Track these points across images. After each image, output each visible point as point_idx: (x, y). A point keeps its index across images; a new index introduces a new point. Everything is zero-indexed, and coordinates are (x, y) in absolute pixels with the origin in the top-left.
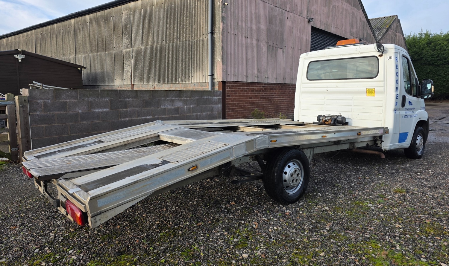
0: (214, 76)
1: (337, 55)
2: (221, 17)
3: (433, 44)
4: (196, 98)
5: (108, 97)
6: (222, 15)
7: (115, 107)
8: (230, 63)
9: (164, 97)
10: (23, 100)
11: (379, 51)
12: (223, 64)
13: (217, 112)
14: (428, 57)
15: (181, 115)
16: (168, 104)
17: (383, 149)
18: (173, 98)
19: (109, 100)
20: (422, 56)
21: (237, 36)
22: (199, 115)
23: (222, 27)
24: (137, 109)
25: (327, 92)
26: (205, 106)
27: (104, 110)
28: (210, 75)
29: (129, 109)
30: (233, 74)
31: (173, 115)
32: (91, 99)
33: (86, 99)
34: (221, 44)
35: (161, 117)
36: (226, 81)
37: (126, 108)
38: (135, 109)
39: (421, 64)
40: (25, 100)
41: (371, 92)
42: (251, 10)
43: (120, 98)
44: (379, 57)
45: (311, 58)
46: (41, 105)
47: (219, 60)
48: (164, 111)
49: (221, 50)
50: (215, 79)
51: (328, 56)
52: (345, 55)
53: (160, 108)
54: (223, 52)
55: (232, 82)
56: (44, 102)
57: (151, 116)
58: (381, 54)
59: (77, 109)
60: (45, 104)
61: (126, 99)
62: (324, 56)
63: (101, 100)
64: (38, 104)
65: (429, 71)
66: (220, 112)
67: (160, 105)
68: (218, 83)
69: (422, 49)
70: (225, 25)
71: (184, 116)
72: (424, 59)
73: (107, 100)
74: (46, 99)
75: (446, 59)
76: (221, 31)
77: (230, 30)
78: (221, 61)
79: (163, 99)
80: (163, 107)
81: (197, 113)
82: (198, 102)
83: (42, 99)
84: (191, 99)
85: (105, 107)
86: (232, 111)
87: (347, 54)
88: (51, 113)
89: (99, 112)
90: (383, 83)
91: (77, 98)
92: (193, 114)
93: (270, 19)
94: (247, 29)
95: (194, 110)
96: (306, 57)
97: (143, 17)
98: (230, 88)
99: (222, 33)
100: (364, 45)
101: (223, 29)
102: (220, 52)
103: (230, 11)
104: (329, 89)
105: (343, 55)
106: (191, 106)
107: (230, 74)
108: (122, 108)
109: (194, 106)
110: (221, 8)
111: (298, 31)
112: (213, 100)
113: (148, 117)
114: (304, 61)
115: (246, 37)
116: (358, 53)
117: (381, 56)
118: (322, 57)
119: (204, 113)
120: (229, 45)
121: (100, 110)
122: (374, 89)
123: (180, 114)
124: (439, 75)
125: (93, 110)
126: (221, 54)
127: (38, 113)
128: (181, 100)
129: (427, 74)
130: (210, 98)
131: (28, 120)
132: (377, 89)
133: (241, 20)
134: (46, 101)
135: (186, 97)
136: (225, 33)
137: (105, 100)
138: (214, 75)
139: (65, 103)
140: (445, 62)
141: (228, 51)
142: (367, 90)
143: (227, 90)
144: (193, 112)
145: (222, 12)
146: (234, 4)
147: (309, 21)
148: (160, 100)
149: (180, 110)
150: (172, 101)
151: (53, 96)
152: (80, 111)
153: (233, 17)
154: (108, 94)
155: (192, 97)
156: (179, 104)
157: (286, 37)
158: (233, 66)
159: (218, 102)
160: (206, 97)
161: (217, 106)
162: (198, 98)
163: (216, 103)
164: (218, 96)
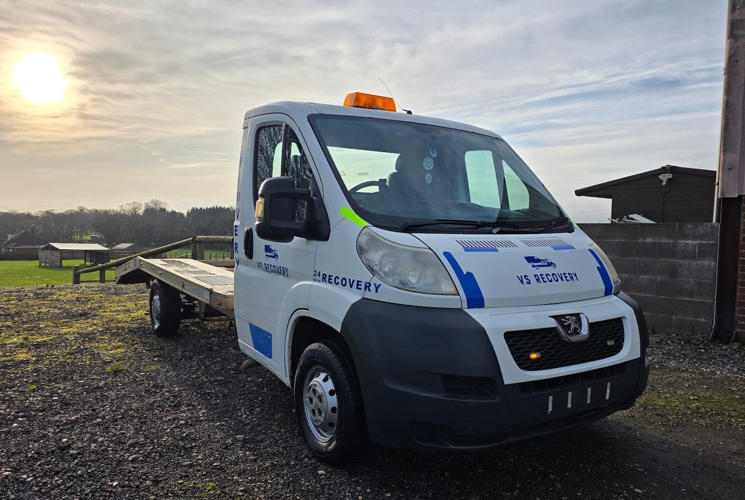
23: (730, 51)
101: (731, 57)
145: (734, 10)
159: (702, 253)
160: (654, 239)
161: (694, 263)
162: (623, 240)
163: (691, 256)
164: (701, 237)
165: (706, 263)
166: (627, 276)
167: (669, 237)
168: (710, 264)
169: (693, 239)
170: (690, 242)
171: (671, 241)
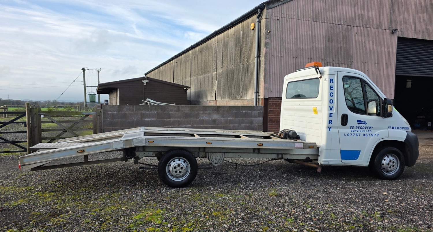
1: (301, 77)
2: (264, 43)
4: (234, 112)
5: (156, 110)
6: (265, 42)
7: (161, 117)
8: (273, 81)
9: (202, 111)
10: (100, 111)
12: (265, 83)
13: (257, 125)
15: (219, 125)
16: (206, 117)
17: (320, 164)
18: (211, 112)
19: (157, 113)
21: (284, 58)
22: (237, 126)
23: (265, 52)
24: (178, 119)
26: (243, 119)
27: (153, 119)
28: (255, 93)
29: (172, 119)
30: (277, 91)
31: (210, 125)
32: (143, 112)
33: (140, 112)
34: (264, 66)
35: (199, 126)
36: (268, 97)
37: (170, 118)
38: (177, 119)
40: (101, 112)
42: (302, 32)
43: (165, 111)
45: (289, 79)
46: (110, 115)
48: (202, 122)
49: (263, 71)
50: (259, 96)
53: (198, 119)
55: (275, 98)
56: (112, 113)
57: (190, 125)
59: (133, 118)
60: (113, 114)
61: (170, 112)
63: (150, 112)
64: (108, 114)
66: (261, 124)
67: (199, 117)
68: (261, 99)
70: (268, 50)
71: (221, 126)
73: (155, 113)
74: (113, 111)
76: (264, 55)
77: (274, 53)
78: (263, 81)
79: (201, 112)
80: (202, 118)
81: (234, 124)
82: (236, 116)
83: (111, 111)
84: (229, 113)
85: (153, 118)
86: (275, 124)
88: (116, 120)
89: (148, 120)
91: (134, 111)
92: (231, 125)
93: (329, 37)
94: (296, 50)
95: (231, 122)
97: (223, 46)
98: (273, 104)
99: (265, 57)
101: (265, 54)
103: (275, 37)
104: (296, 107)
106: (229, 118)
107: (273, 91)
108: (166, 118)
109: (231, 118)
110: (265, 35)
111: (373, 44)
112: (253, 114)
113: (188, 126)
115: (295, 56)
116: (311, 75)
117: (320, 77)
118: (294, 78)
119: (242, 125)
120: (273, 66)
121: (149, 119)
123: (217, 125)
125: (144, 119)
126: (264, 74)
127: (108, 120)
128: (218, 113)
130: (249, 112)
131: (102, 123)
133: (289, 43)
134: (113, 112)
135: (224, 111)
136: (268, 56)
137: (154, 112)
138: (259, 92)
139: (126, 114)
141: (272, 71)
142: (313, 108)
143: (269, 105)
144: (230, 123)
145: (266, 39)
146: (280, 30)
147: (392, 32)
148: (199, 113)
149: (217, 121)
150: (209, 114)
151: (118, 110)
152: (135, 120)
153: (278, 41)
154: (156, 108)
155: (230, 111)
156: (216, 117)
157: (354, 52)
158: (278, 84)
159: (259, 116)
160: (245, 111)
161: (257, 119)
162: (236, 112)
163: (256, 117)
164: (259, 110)
165: (260, 118)
166: (237, 125)
167: (250, 111)
168: (261, 119)
169: (257, 111)
170: (256, 112)
171: (251, 112)
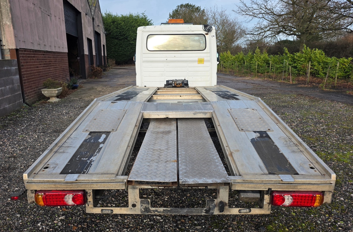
0: (1, 42)
1: (173, 31)
3: (115, 23)
8: (18, 27)
11: (205, 30)
12: (14, 28)
13: (16, 85)
14: (114, 33)
20: (110, 32)
22: (4, 89)
25: (167, 61)
26: (6, 78)
30: (22, 41)
34: (9, 5)
36: (19, 48)
39: (110, 38)
41: (201, 61)
44: (206, 35)
45: (149, 31)
47: (8, 24)
49: (9, 11)
50: (4, 45)
51: (165, 31)
52: (179, 31)
54: (11, 14)
55: (23, 50)
58: (207, 33)
62: (162, 31)
65: (115, 43)
66: (19, 84)
68: (9, 50)
69: (110, 27)
72: (112, 34)
75: (124, 35)
78: (11, 25)
81: (1, 87)
86: (27, 83)
87: (181, 31)
90: (209, 54)
96: (144, 30)
98: (22, 56)
100: (193, 25)
102: (8, 13)
104: (169, 59)
105: (178, 31)
112: (12, 71)
114: (142, 34)
116: (190, 31)
117: (207, 34)
118: (160, 31)
119: (7, 87)
122: (203, 59)
124: (122, 47)
126: (10, 16)
129: (114, 46)
130: (9, 68)
132: (205, 59)
138: (1, 40)
140: (124, 37)
142: (199, 59)
143: (20, 58)
157: (50, 4)
159: (16, 73)
168: (18, 76)
169: (14, 67)
